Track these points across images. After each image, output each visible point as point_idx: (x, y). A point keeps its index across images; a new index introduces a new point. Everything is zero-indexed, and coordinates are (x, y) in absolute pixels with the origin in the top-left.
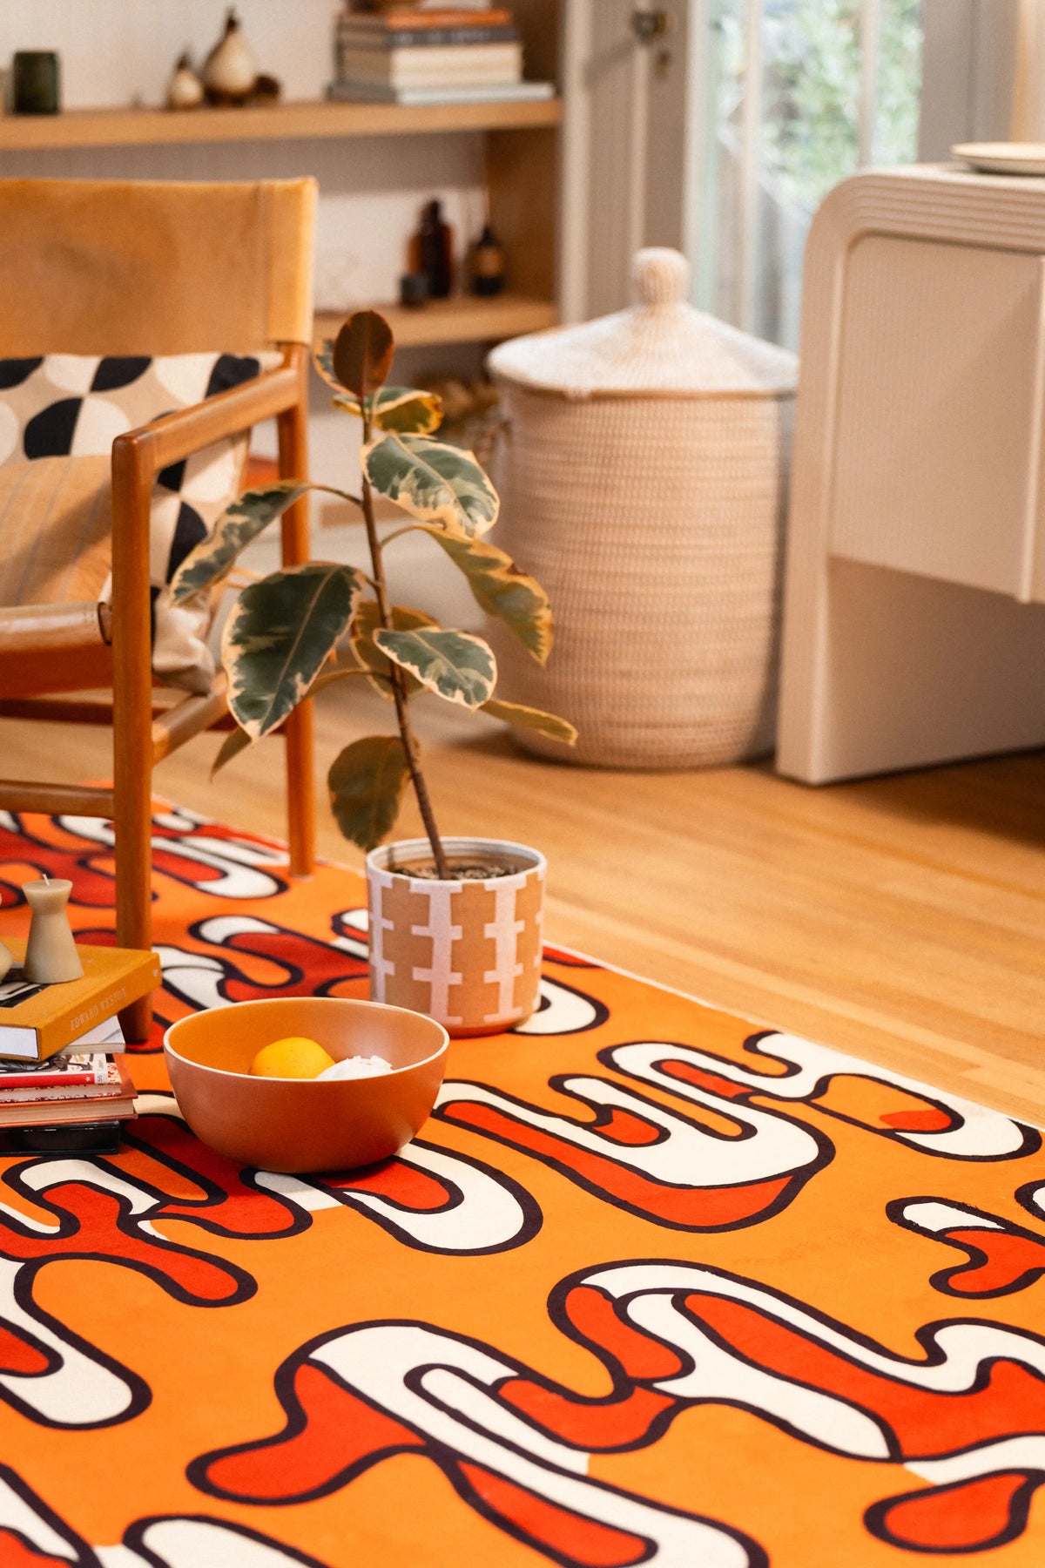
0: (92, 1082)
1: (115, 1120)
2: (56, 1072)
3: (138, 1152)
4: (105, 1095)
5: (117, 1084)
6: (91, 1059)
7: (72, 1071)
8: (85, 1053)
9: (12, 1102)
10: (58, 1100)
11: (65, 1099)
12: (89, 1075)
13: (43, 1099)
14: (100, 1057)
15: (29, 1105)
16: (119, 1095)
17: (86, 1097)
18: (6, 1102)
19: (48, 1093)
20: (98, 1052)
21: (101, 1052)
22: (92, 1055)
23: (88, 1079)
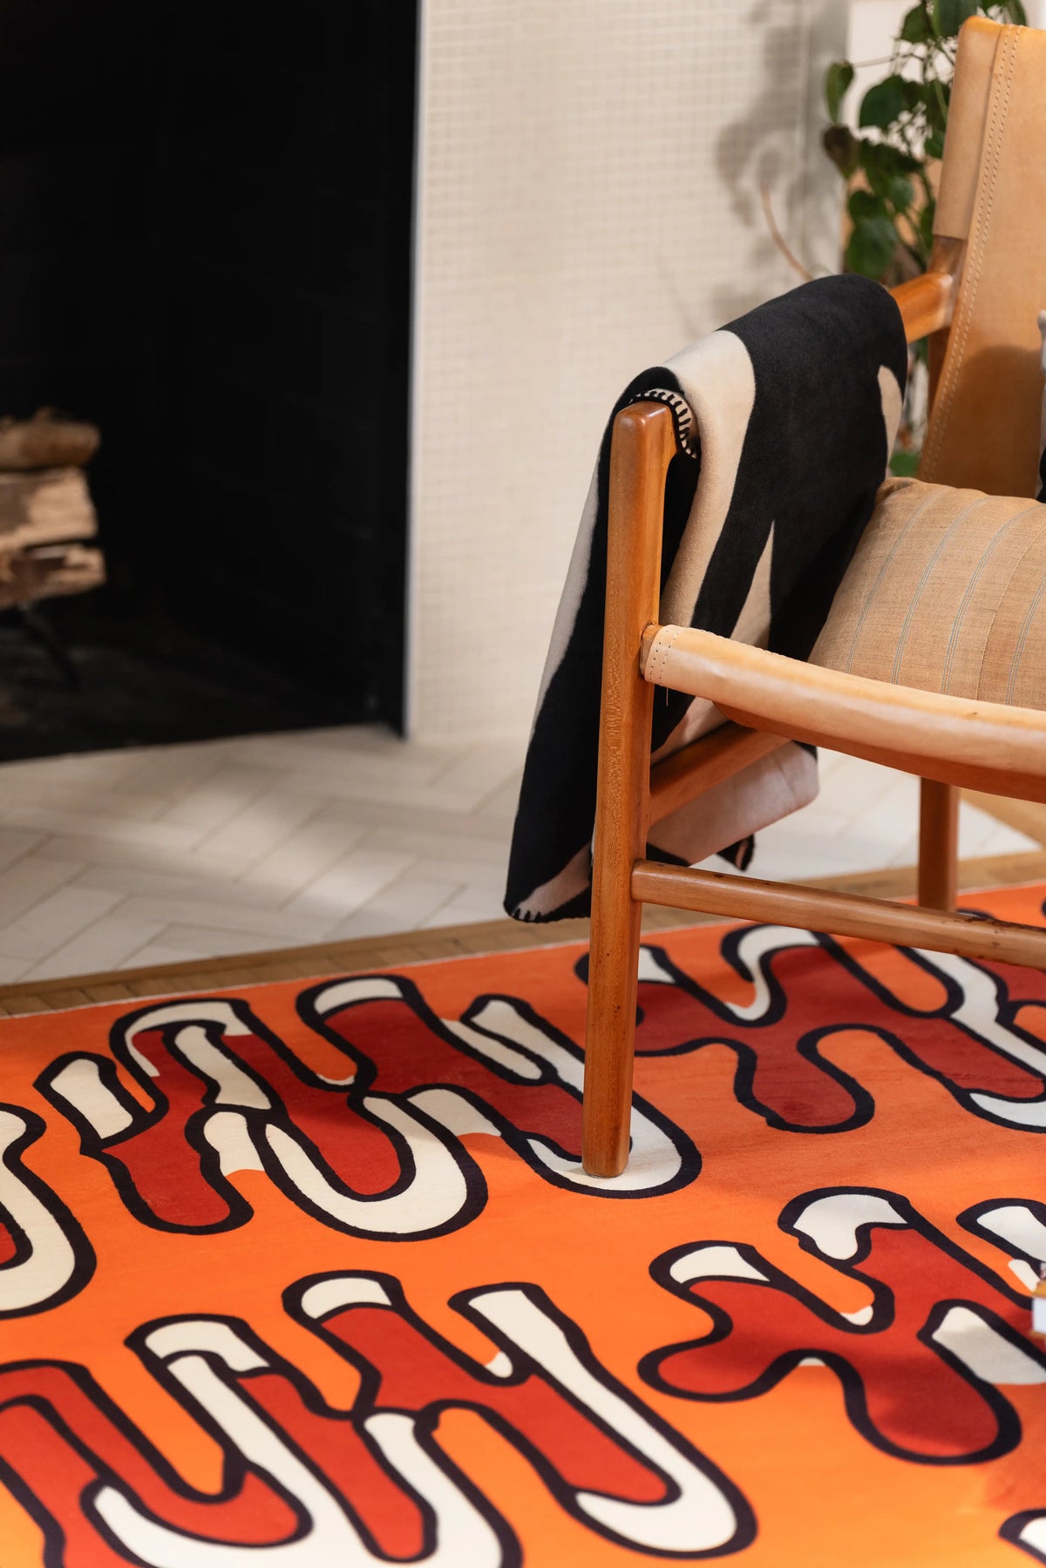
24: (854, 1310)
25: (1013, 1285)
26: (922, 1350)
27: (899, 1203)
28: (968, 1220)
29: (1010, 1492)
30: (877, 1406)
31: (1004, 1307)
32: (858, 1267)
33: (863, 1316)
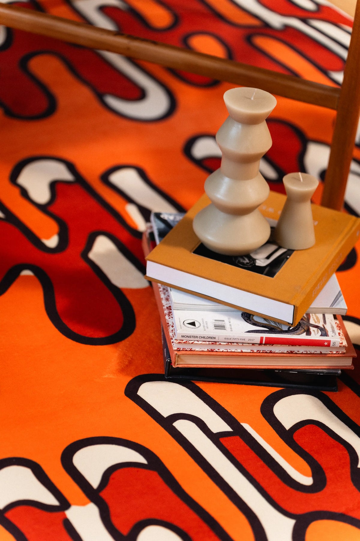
0: (329, 345)
1: (338, 369)
2: (303, 336)
3: (349, 390)
4: (335, 352)
5: (344, 346)
6: (325, 322)
7: (315, 335)
8: (319, 313)
9: (271, 352)
10: (302, 353)
11: (307, 354)
12: (327, 341)
13: (292, 352)
14: (329, 317)
15: (282, 356)
16: (344, 353)
17: (321, 353)
18: (266, 352)
19: (295, 349)
20: (328, 313)
21: (330, 313)
22: (324, 315)
23: (326, 344)
24: (48, 237)
25: (128, 221)
26: (83, 264)
27: (71, 167)
28: (105, 178)
29: (130, 362)
30: (61, 303)
31: (124, 236)
32: (52, 209)
33: (52, 242)
